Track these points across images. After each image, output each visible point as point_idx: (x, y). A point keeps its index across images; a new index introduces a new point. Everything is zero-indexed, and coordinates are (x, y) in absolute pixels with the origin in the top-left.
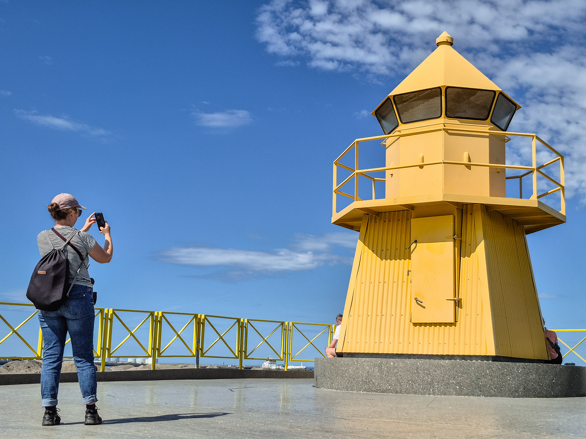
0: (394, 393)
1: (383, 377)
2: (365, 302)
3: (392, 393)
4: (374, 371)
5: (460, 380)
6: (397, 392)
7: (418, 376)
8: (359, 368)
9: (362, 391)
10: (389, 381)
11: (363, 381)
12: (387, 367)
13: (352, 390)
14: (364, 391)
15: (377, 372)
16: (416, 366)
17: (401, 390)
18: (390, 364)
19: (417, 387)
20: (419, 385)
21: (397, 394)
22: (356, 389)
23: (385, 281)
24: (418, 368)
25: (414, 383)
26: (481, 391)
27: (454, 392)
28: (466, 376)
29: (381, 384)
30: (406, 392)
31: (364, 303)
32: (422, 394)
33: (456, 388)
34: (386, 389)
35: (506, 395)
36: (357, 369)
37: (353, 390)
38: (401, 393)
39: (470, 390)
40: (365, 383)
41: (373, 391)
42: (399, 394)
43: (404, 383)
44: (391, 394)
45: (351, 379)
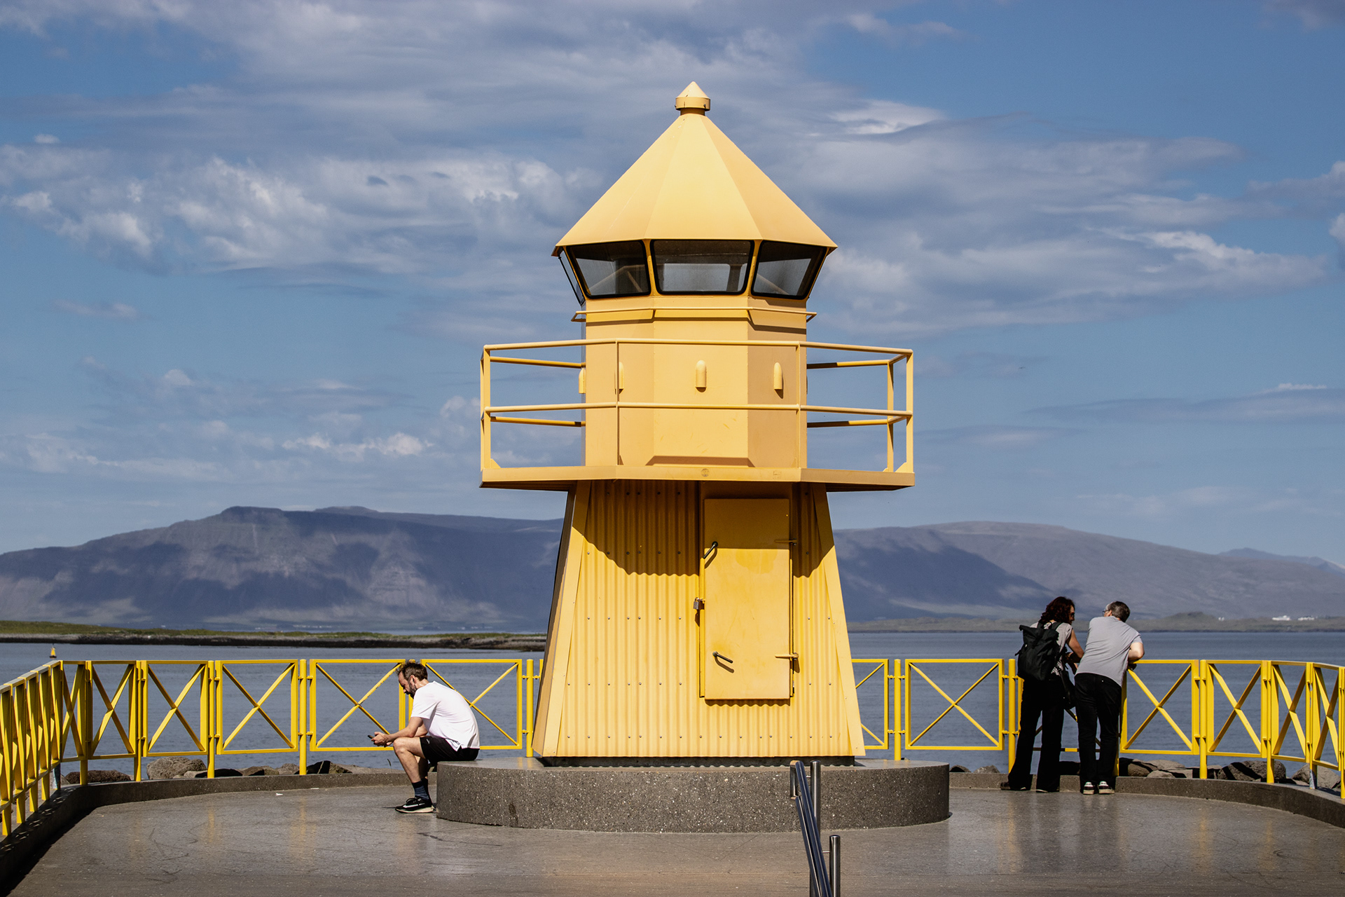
0: (730, 831)
1: (708, 805)
2: (599, 657)
3: (726, 831)
4: (689, 794)
5: (838, 803)
6: (735, 830)
7: (773, 801)
8: (655, 790)
9: (663, 831)
10: (721, 811)
11: (664, 812)
12: (717, 787)
13: (639, 829)
14: (668, 830)
15: (696, 796)
16: (769, 784)
17: (742, 827)
18: (723, 781)
19: (771, 819)
20: (774, 815)
21: (735, 833)
22: (648, 828)
23: (640, 616)
24: (773, 786)
25: (766, 812)
26: (864, 819)
27: (829, 824)
28: (844, 795)
29: (705, 817)
30: (751, 829)
31: (596, 659)
32: (780, 830)
33: (831, 817)
34: (714, 825)
35: (893, 822)
36: (650, 791)
37: (641, 831)
38: (742, 830)
39: (850, 818)
40: (670, 816)
41: (687, 830)
42: (738, 833)
43: (749, 813)
44: (723, 833)
45: (634, 810)
